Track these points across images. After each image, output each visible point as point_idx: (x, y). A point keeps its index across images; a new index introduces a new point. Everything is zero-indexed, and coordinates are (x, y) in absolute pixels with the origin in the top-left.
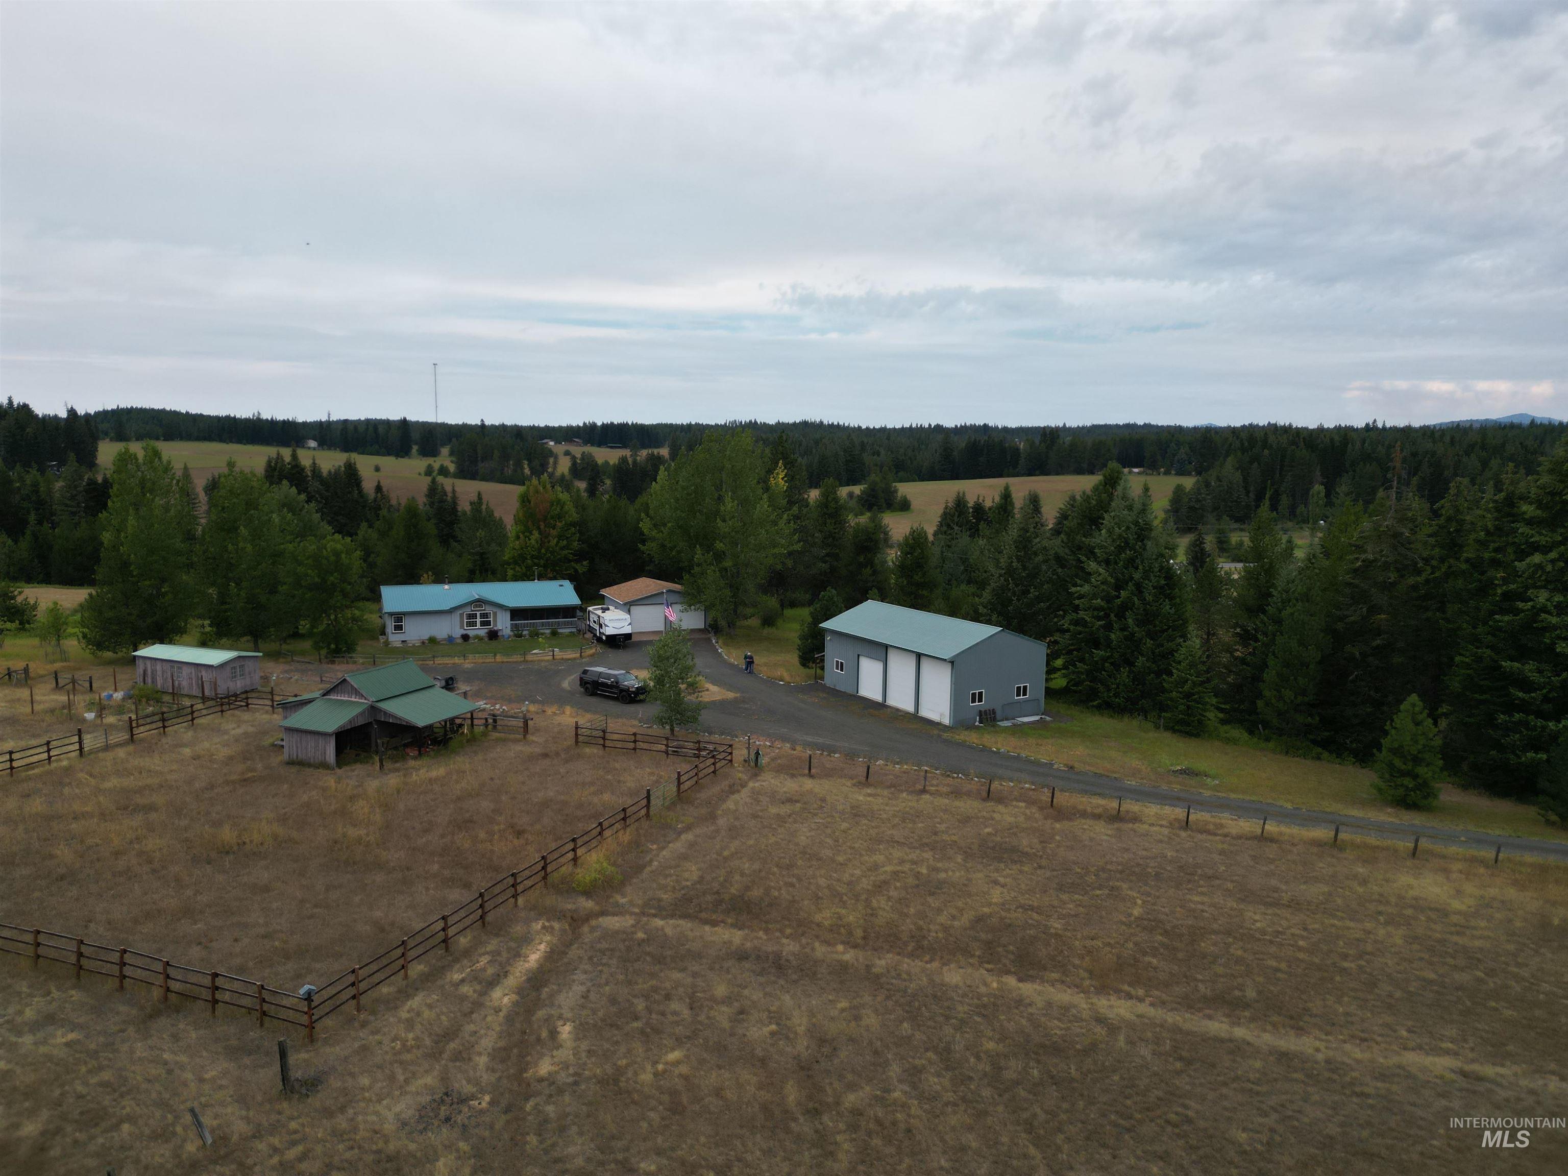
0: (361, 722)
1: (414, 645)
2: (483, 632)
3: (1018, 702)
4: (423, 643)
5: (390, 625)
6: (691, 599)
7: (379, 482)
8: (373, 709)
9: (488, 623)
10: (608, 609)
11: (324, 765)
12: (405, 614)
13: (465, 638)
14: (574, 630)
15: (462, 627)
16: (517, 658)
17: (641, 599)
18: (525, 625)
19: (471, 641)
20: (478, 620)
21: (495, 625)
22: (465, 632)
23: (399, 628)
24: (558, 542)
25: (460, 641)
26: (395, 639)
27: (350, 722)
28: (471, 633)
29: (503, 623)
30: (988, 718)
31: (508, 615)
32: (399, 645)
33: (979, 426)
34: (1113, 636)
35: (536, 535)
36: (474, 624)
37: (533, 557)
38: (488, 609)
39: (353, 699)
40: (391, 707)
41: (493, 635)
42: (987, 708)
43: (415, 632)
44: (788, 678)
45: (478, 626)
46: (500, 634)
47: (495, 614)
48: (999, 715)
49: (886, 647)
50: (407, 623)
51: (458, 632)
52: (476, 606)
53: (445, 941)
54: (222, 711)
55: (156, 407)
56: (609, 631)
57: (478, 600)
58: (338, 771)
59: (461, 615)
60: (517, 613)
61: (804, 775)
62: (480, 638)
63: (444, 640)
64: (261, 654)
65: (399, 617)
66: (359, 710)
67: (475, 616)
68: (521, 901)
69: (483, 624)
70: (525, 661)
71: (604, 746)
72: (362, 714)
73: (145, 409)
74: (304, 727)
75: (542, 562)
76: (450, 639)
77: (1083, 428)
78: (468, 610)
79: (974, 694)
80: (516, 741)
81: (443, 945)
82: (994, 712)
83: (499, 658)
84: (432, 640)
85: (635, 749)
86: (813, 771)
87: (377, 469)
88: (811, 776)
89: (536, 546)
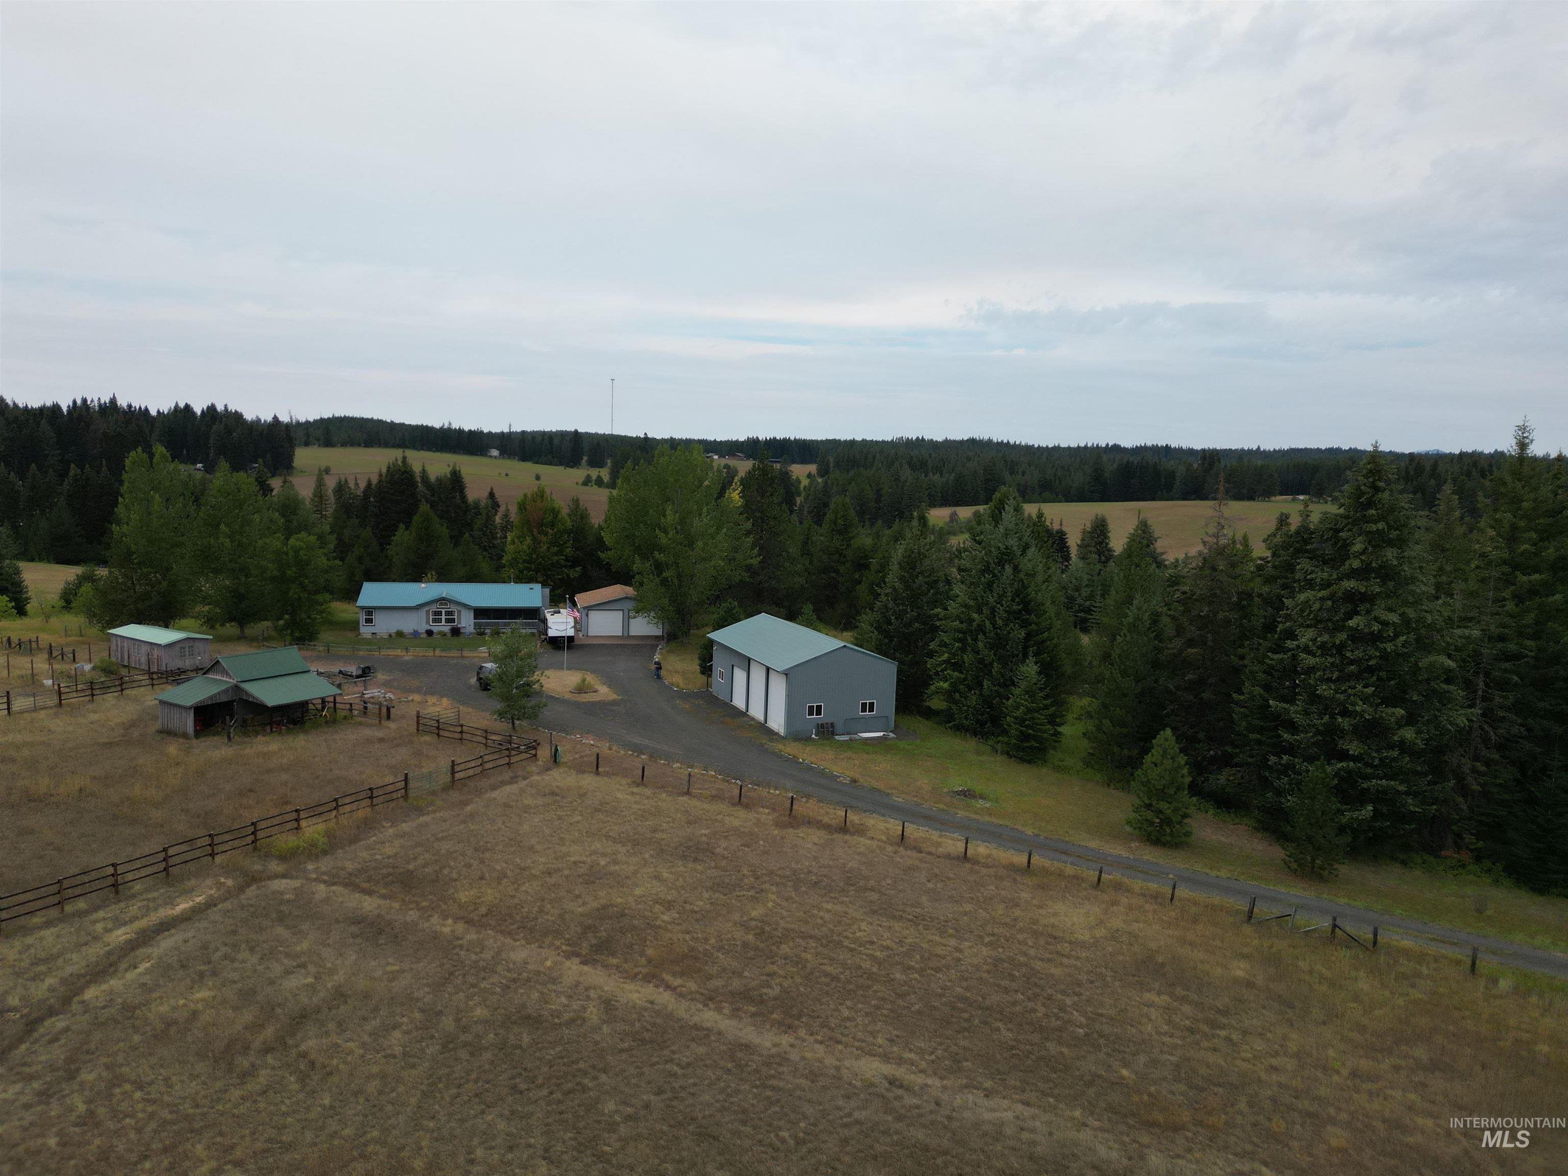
0: (224, 698)
1: (382, 638)
2: (445, 628)
3: (863, 718)
4: (390, 636)
5: (362, 617)
6: (640, 606)
7: (492, 489)
8: (236, 688)
9: (453, 621)
10: (559, 612)
11: (185, 736)
12: (375, 608)
13: (430, 633)
14: (535, 631)
15: (428, 623)
16: (456, 654)
17: (599, 604)
18: (487, 624)
19: (435, 636)
20: (443, 617)
21: (459, 622)
22: (429, 628)
23: (369, 621)
24: (549, 548)
25: (424, 636)
26: (366, 631)
27: (211, 698)
28: (435, 629)
29: (467, 622)
30: (827, 731)
31: (472, 614)
32: (369, 636)
33: (1162, 447)
34: (965, 657)
35: (529, 540)
36: (440, 621)
37: (524, 561)
38: (453, 608)
39: (224, 679)
40: (250, 688)
41: (456, 632)
42: (825, 721)
43: (384, 625)
44: (682, 685)
45: (443, 623)
46: (462, 631)
47: (459, 612)
48: (839, 727)
49: (749, 660)
50: (377, 617)
51: (423, 627)
52: (441, 604)
53: (115, 885)
54: (153, 685)
55: (365, 417)
56: (552, 633)
57: (443, 599)
58: (195, 741)
59: (428, 612)
60: (480, 613)
61: (591, 772)
62: (444, 634)
63: (411, 634)
64: (211, 637)
65: (369, 611)
66: (223, 687)
67: (440, 613)
68: (218, 859)
69: (448, 621)
70: (462, 657)
71: (438, 735)
72: (226, 691)
73: (356, 418)
74: (177, 702)
75: (533, 566)
76: (416, 634)
77: (1280, 451)
78: (434, 608)
79: (811, 708)
80: (370, 726)
81: (113, 889)
82: (832, 725)
83: (438, 652)
84: (400, 634)
85: (461, 739)
86: (600, 769)
87: (538, 478)
88: (597, 773)
89: (528, 552)
